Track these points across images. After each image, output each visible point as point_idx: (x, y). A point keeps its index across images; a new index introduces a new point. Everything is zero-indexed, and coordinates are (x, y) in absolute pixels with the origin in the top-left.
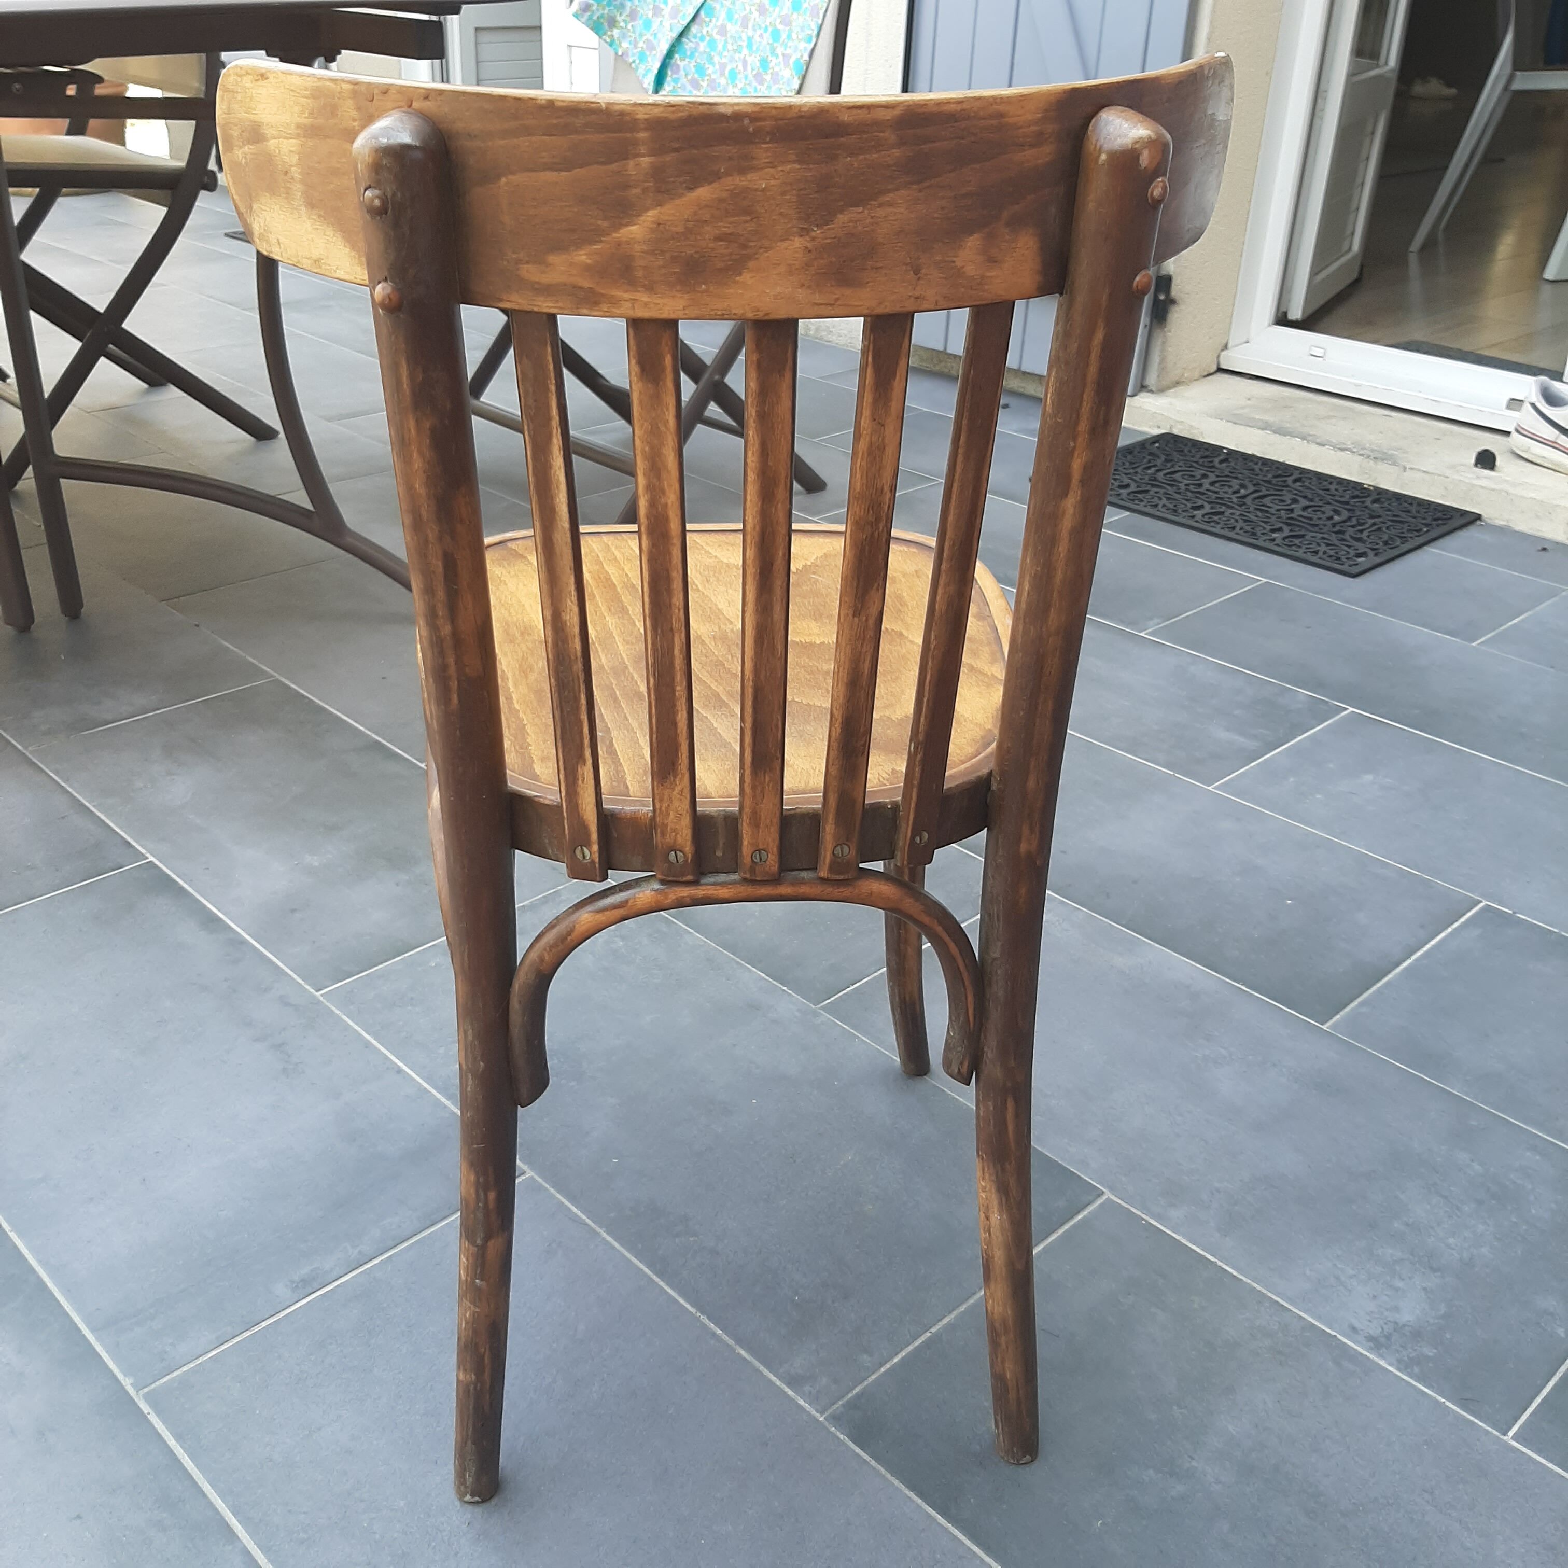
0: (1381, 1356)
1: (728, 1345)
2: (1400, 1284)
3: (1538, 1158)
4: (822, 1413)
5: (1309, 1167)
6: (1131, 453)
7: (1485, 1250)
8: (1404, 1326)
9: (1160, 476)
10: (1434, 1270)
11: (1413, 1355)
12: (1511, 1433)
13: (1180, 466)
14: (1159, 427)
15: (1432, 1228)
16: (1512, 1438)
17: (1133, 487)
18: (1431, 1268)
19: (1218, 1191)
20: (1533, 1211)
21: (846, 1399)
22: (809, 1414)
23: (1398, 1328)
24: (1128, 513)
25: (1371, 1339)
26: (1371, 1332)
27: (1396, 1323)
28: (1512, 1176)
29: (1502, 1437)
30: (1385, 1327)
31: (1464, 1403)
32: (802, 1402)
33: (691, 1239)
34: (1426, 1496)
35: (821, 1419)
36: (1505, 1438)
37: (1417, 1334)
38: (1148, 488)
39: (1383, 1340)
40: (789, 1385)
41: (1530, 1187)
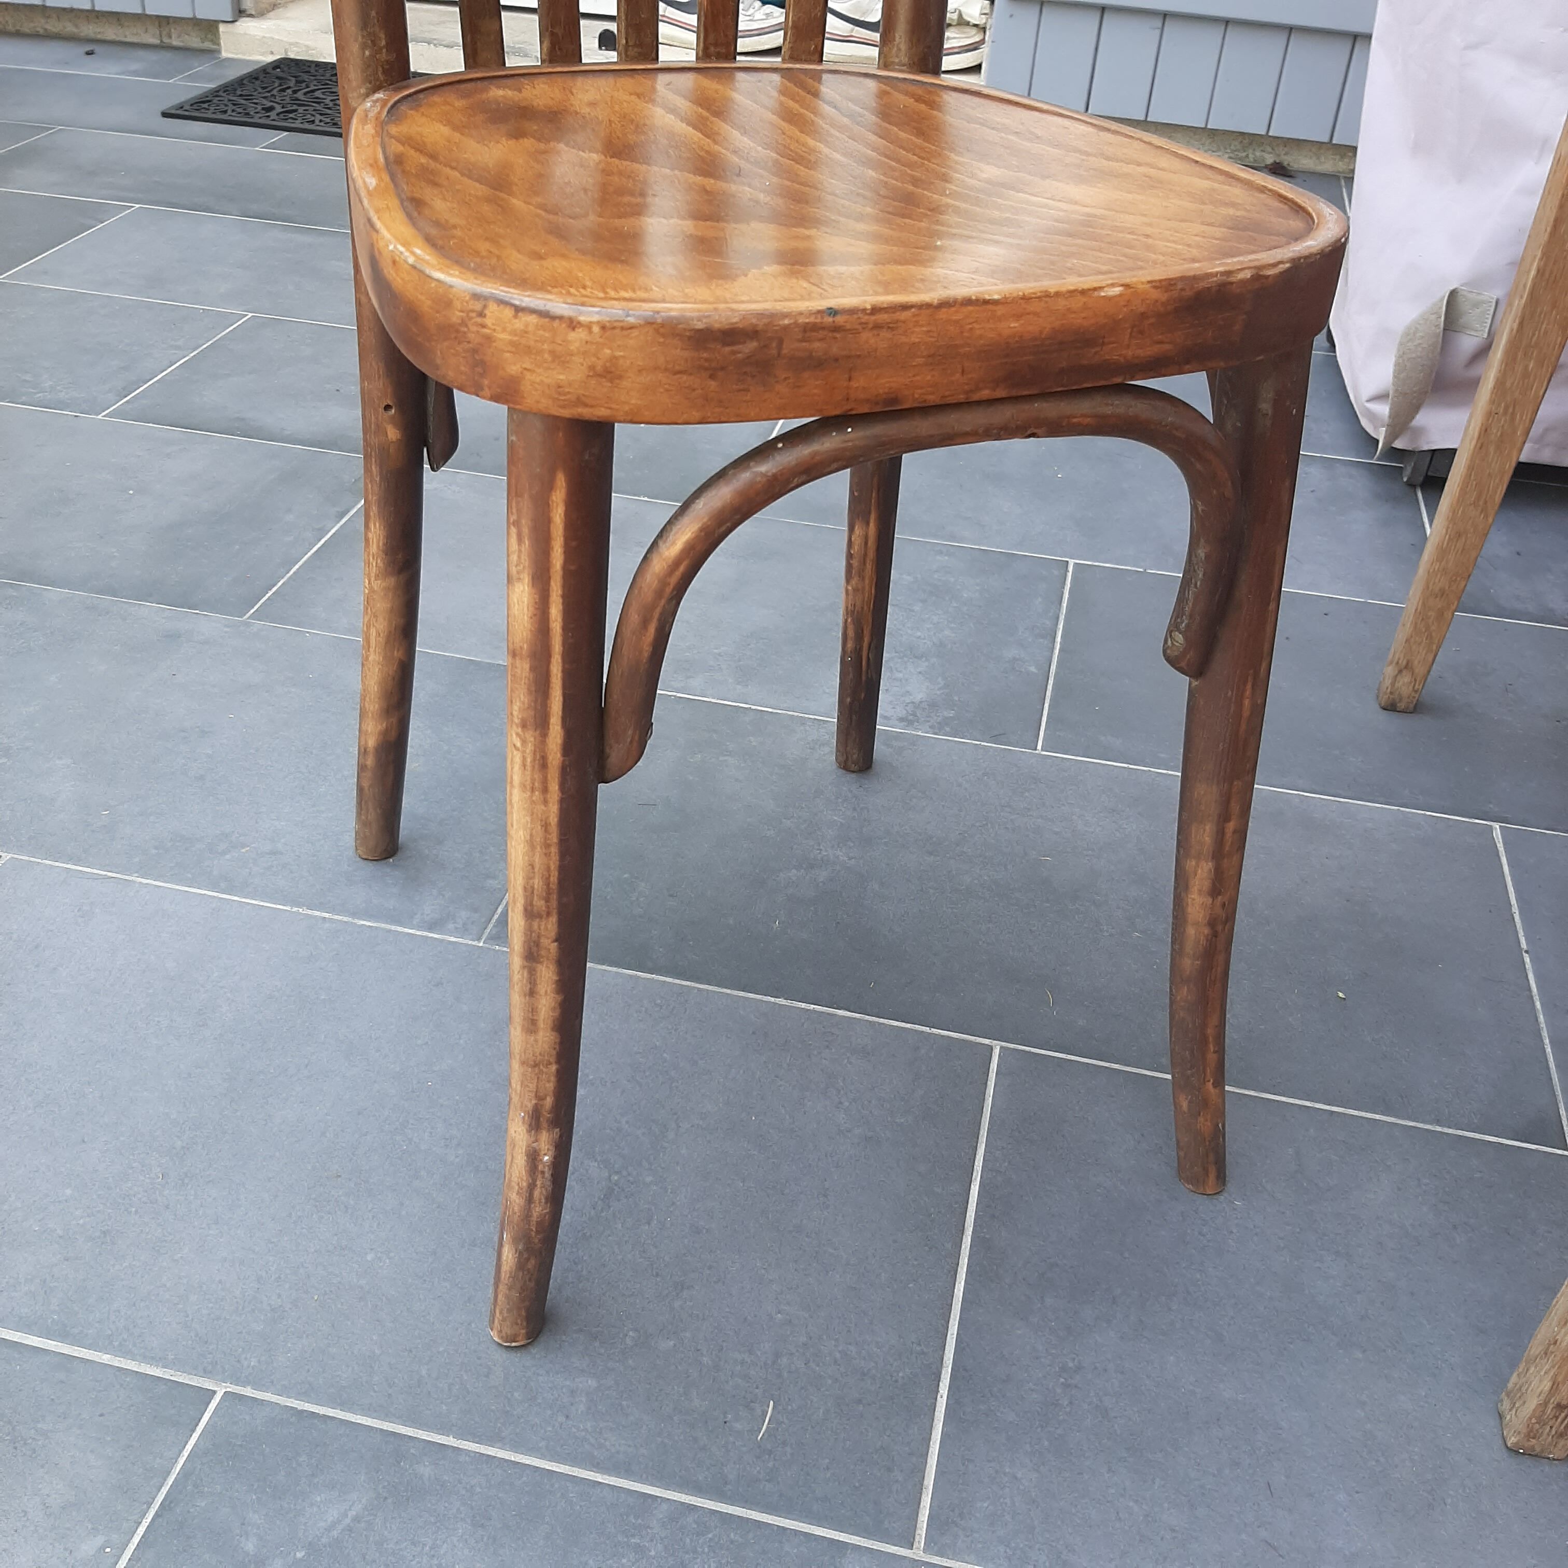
0: (916, 729)
1: (346, 922)
2: (900, 675)
3: (946, 558)
4: (479, 939)
5: (782, 616)
6: (257, 79)
7: (947, 632)
8: (921, 702)
9: (300, 95)
10: (919, 657)
11: (939, 719)
12: (1039, 747)
13: (315, 85)
14: (272, 53)
15: (900, 630)
16: (1042, 750)
17: (279, 109)
18: (916, 657)
19: (719, 655)
20: (965, 595)
21: (494, 921)
22: (467, 945)
23: (917, 706)
24: (286, 133)
25: (901, 720)
26: (900, 716)
27: (913, 703)
28: (936, 576)
29: (1034, 752)
30: (907, 708)
31: (995, 739)
32: (452, 939)
33: (243, 850)
34: (1008, 809)
35: (481, 944)
36: (1037, 752)
37: (933, 705)
38: (295, 107)
39: (911, 717)
40: (430, 929)
41: (952, 580)
